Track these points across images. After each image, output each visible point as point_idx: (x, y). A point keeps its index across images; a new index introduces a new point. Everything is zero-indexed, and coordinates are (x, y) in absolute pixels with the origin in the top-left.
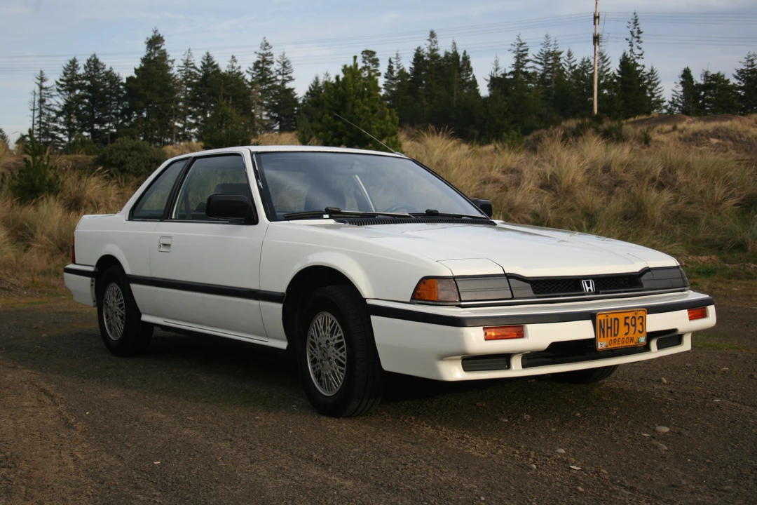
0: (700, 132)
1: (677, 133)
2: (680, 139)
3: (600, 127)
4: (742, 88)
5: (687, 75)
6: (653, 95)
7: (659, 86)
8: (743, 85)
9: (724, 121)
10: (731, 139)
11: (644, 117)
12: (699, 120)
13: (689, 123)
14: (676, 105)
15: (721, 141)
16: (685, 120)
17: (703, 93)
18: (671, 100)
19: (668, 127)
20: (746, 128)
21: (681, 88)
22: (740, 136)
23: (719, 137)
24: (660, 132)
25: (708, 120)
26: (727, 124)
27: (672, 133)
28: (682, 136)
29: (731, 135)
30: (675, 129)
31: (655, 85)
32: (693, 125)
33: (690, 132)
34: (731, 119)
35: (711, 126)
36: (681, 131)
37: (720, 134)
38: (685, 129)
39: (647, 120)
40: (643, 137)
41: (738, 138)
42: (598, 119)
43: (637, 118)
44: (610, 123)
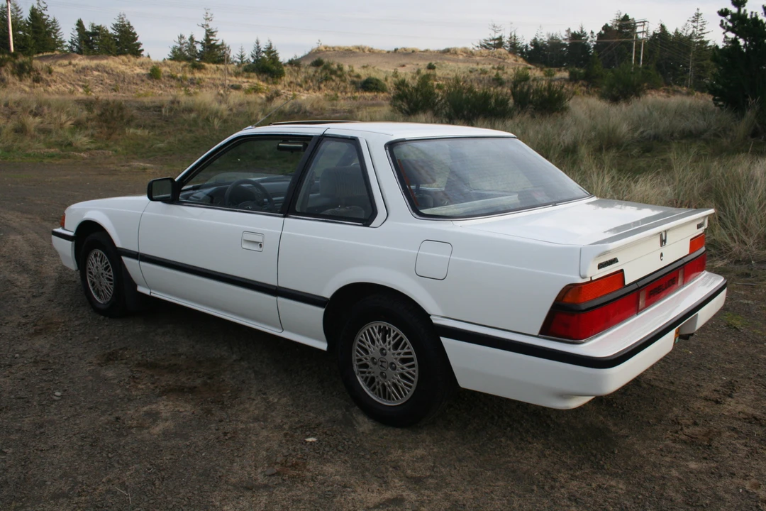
0: (87, 66)
1: (71, 66)
2: (74, 71)
3: (16, 61)
4: (117, 37)
5: (80, 24)
6: (56, 37)
7: (60, 31)
8: (118, 34)
9: (103, 59)
10: (107, 73)
11: (50, 54)
12: (87, 58)
13: (80, 60)
14: (74, 45)
15: (100, 74)
16: (77, 57)
17: (91, 38)
18: (70, 41)
19: (66, 62)
20: (116, 65)
21: (77, 33)
22: (112, 71)
23: (99, 71)
24: (60, 65)
25: (92, 59)
26: (104, 62)
27: (68, 67)
28: (75, 69)
29: (107, 70)
30: (70, 64)
31: (57, 30)
32: (82, 61)
33: (80, 67)
34: (107, 59)
35: (94, 63)
36: (74, 66)
37: (100, 69)
38: (77, 64)
39: (51, 56)
40: (48, 69)
41: (111, 72)
42: (15, 55)
43: (45, 54)
44: (23, 59)
